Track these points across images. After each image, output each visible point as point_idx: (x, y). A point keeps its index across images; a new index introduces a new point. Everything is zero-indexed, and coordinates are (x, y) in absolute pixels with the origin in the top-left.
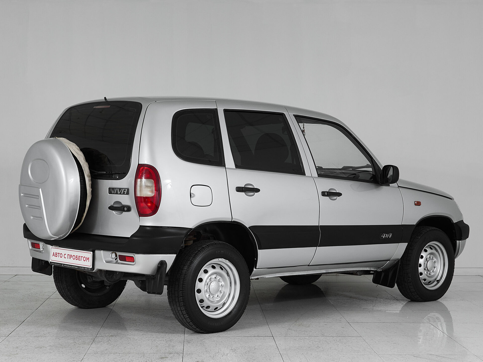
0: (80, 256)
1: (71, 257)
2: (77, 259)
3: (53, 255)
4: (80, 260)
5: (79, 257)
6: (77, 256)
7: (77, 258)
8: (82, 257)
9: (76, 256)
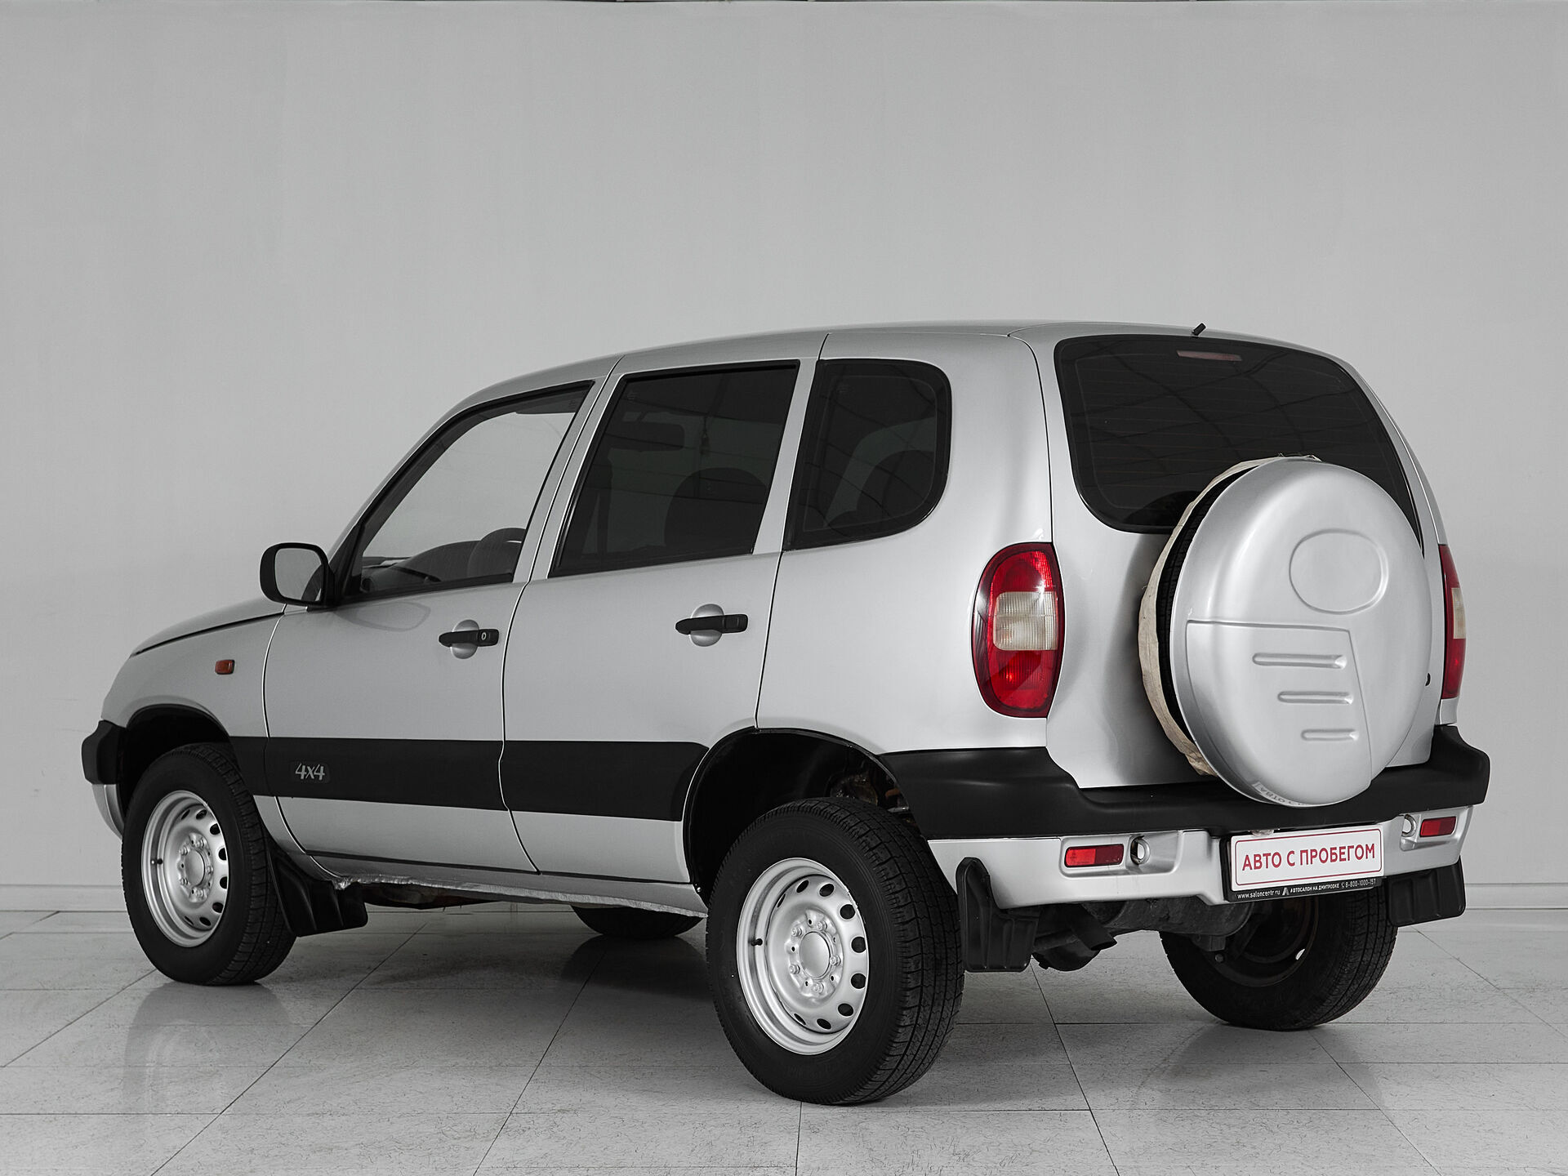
0: (1344, 848)
1: (1315, 856)
2: (1334, 857)
3: (1245, 865)
4: (1345, 859)
5: (1342, 851)
6: (1335, 849)
7: (1336, 855)
8: (1353, 847)
9: (1332, 849)
